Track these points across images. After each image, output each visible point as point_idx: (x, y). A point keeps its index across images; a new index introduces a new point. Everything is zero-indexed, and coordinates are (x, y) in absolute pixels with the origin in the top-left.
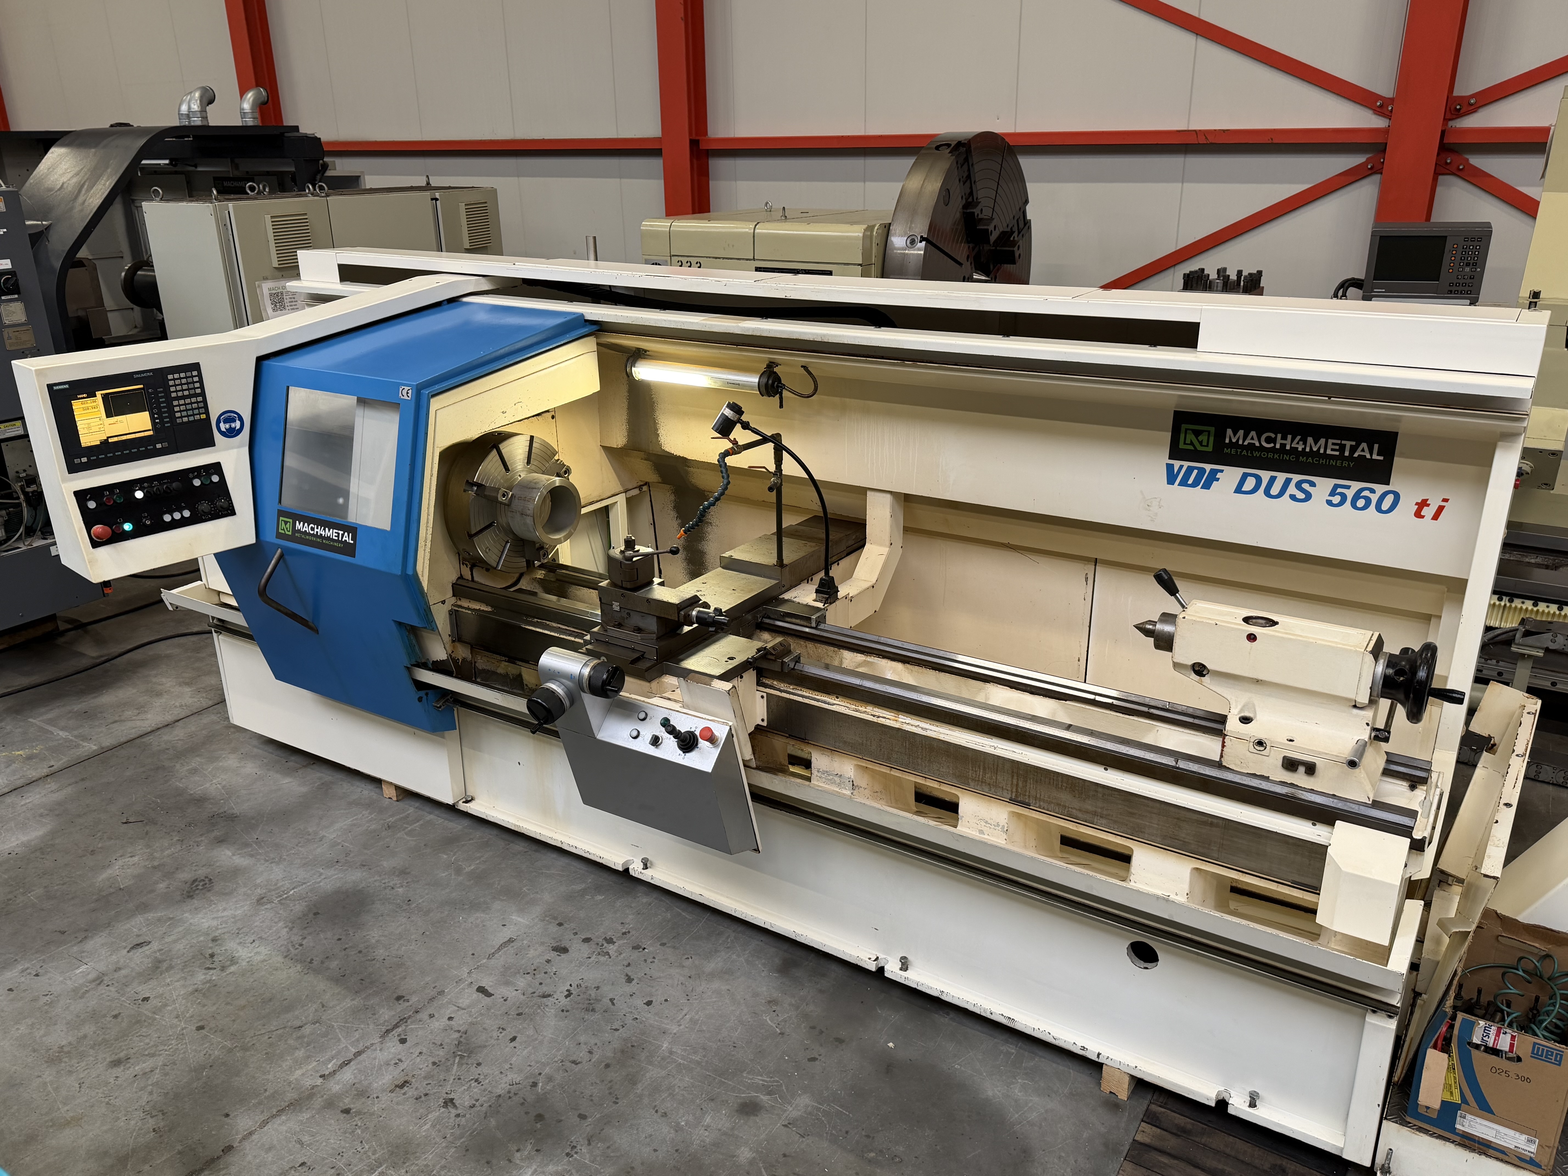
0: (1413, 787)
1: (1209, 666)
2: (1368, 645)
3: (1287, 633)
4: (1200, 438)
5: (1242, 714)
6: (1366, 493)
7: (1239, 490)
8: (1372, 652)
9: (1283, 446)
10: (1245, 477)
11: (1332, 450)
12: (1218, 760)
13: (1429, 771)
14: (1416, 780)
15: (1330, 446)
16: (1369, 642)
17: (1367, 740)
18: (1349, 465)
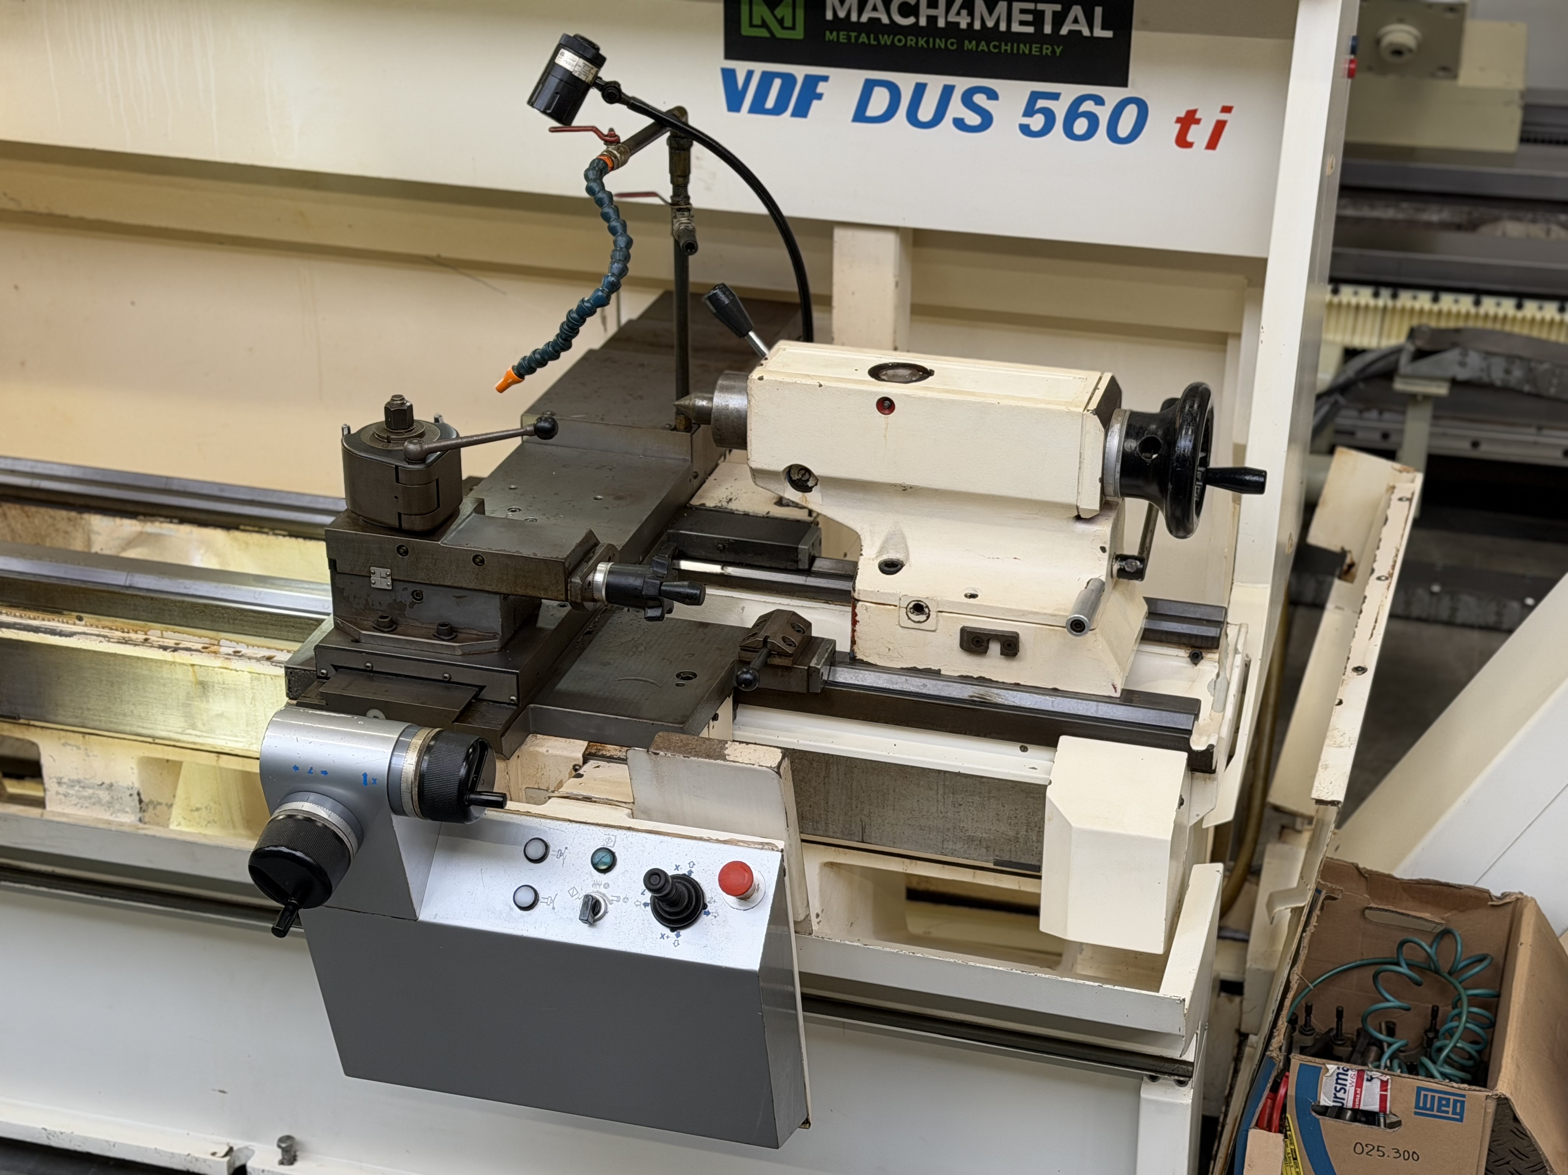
0: (1196, 658)
1: (816, 471)
2: (1090, 399)
3: (947, 391)
4: (779, 12)
5: (885, 557)
6: (1088, 106)
7: (860, 116)
8: (1098, 412)
9: (932, 20)
10: (869, 87)
11: (1022, 23)
12: (848, 650)
13: (1220, 624)
14: (1198, 644)
15: (1017, 16)
16: (1093, 394)
17: (1103, 578)
18: (1054, 51)
